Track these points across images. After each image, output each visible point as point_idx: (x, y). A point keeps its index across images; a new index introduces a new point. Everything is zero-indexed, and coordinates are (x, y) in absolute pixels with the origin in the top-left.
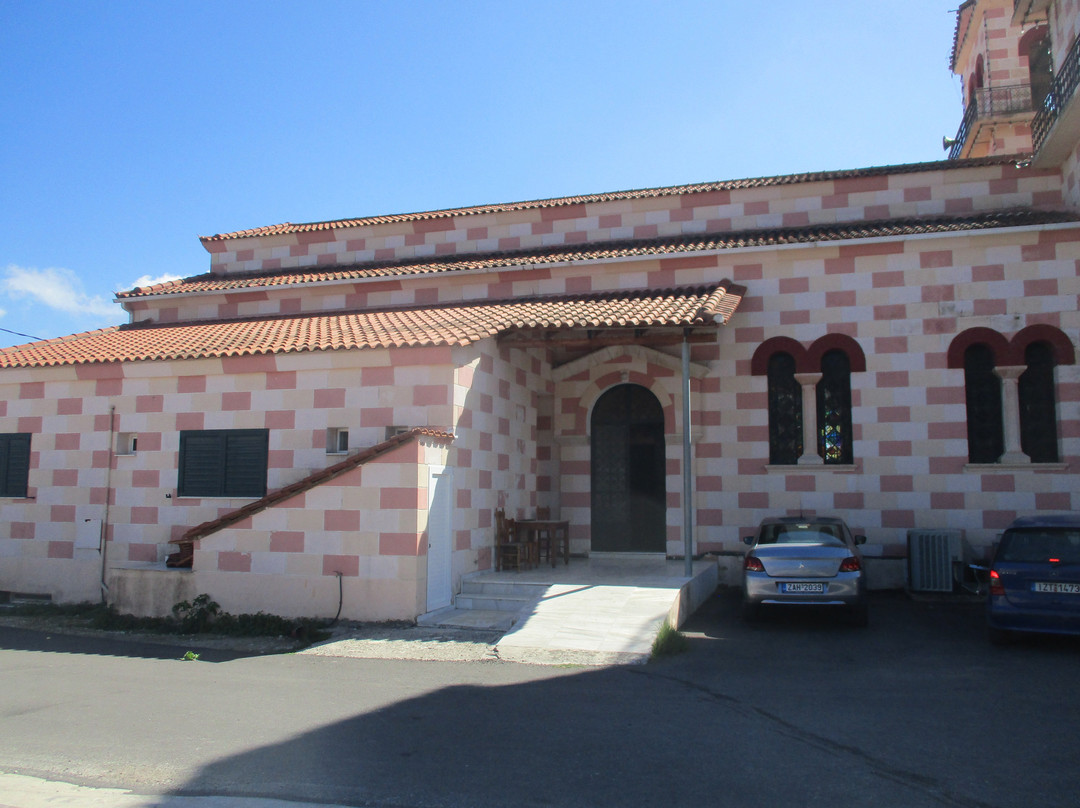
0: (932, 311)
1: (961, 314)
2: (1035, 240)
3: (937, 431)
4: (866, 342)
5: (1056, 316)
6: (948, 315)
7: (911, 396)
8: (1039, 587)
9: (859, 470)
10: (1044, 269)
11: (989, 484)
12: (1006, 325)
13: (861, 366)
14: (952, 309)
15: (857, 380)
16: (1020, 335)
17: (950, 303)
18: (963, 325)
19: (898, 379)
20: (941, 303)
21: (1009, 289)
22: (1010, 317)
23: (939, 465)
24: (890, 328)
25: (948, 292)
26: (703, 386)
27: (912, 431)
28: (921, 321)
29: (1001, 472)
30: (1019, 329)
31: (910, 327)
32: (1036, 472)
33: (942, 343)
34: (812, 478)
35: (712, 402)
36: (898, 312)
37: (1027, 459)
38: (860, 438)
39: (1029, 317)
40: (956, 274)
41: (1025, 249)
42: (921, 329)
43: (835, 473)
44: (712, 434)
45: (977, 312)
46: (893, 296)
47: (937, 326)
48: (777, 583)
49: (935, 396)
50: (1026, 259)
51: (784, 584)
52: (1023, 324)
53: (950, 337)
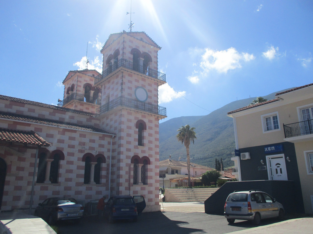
0: (80, 148)
1: (86, 149)
2: (101, 136)
3: (78, 176)
4: (65, 153)
5: (103, 152)
6: (83, 149)
7: (73, 167)
8: (122, 210)
9: (60, 185)
10: (103, 142)
11: (87, 189)
12: (94, 153)
13: (63, 159)
14: (84, 148)
15: (62, 162)
16: (97, 155)
17: (84, 146)
18: (86, 152)
19: (71, 163)
20: (82, 146)
21: (95, 145)
22: (95, 151)
23: (78, 184)
24: (71, 150)
25: (84, 144)
26: (21, 159)
27: (73, 176)
28: (78, 150)
29: (90, 186)
30: (97, 154)
31: (75, 150)
32: (97, 186)
33: (81, 155)
34: (47, 187)
35: (22, 164)
36: (73, 147)
37: (95, 183)
38: (61, 177)
39: (99, 152)
40: (86, 140)
41: (100, 137)
42: (78, 151)
43: (54, 186)
44: (21, 174)
45: (89, 149)
46: (73, 143)
47: (81, 151)
48: (66, 214)
49: (79, 168)
50: (99, 139)
51: (68, 214)
52: (97, 153)
53: (83, 154)
